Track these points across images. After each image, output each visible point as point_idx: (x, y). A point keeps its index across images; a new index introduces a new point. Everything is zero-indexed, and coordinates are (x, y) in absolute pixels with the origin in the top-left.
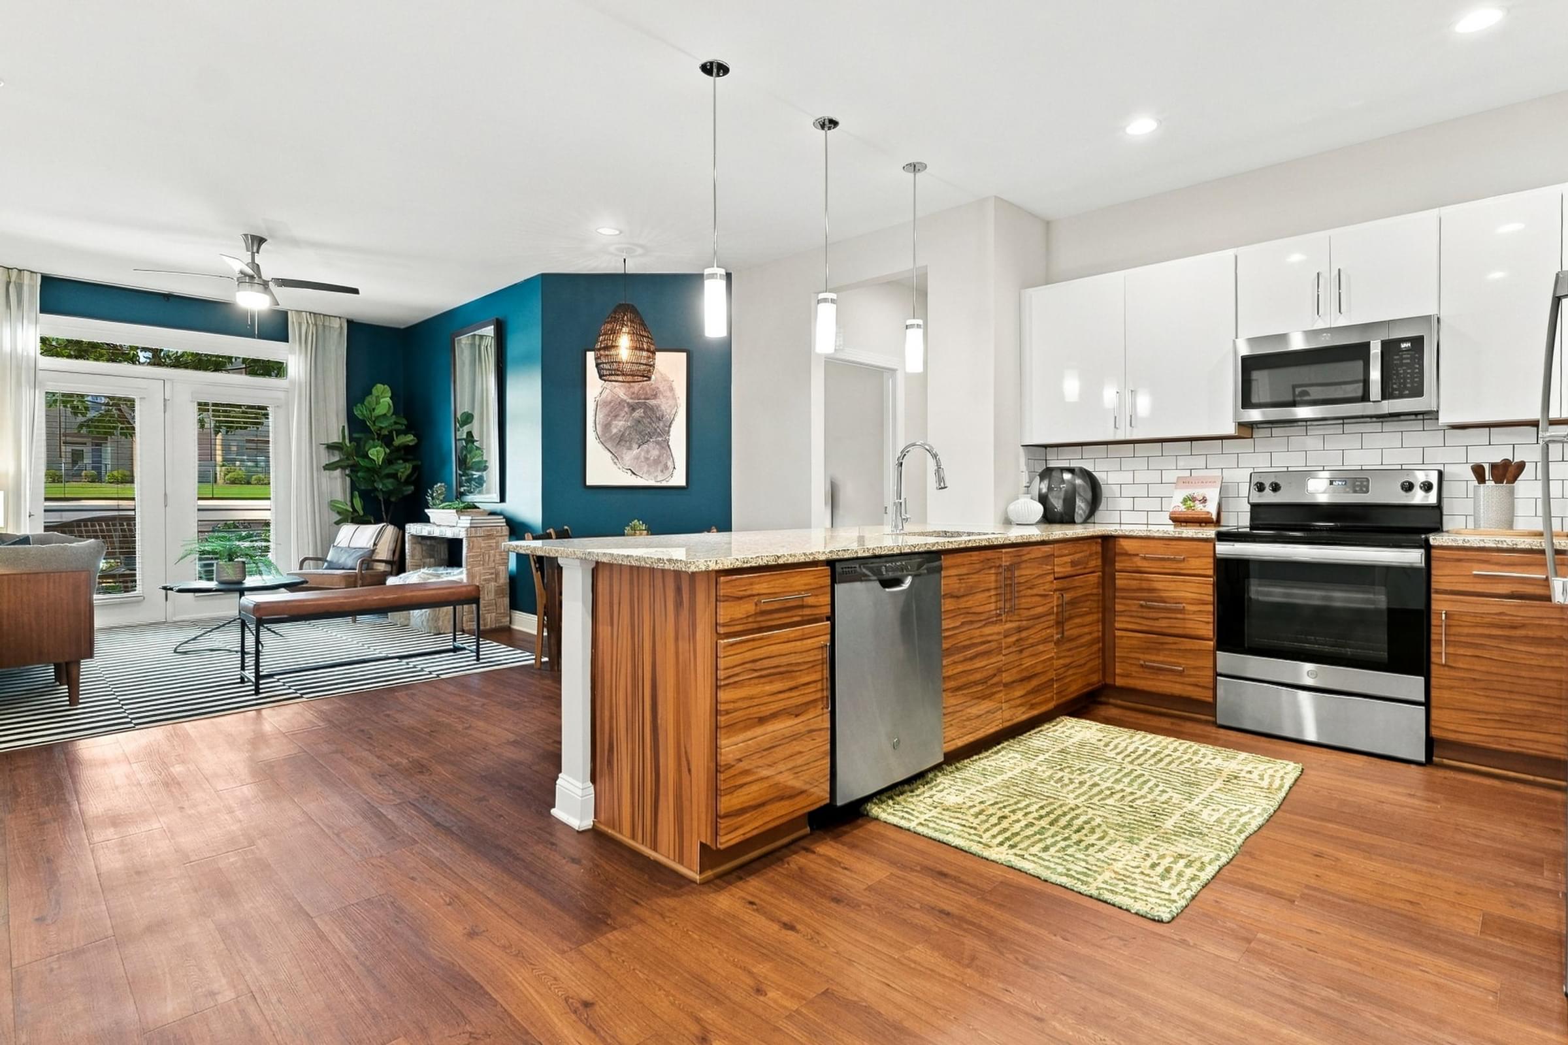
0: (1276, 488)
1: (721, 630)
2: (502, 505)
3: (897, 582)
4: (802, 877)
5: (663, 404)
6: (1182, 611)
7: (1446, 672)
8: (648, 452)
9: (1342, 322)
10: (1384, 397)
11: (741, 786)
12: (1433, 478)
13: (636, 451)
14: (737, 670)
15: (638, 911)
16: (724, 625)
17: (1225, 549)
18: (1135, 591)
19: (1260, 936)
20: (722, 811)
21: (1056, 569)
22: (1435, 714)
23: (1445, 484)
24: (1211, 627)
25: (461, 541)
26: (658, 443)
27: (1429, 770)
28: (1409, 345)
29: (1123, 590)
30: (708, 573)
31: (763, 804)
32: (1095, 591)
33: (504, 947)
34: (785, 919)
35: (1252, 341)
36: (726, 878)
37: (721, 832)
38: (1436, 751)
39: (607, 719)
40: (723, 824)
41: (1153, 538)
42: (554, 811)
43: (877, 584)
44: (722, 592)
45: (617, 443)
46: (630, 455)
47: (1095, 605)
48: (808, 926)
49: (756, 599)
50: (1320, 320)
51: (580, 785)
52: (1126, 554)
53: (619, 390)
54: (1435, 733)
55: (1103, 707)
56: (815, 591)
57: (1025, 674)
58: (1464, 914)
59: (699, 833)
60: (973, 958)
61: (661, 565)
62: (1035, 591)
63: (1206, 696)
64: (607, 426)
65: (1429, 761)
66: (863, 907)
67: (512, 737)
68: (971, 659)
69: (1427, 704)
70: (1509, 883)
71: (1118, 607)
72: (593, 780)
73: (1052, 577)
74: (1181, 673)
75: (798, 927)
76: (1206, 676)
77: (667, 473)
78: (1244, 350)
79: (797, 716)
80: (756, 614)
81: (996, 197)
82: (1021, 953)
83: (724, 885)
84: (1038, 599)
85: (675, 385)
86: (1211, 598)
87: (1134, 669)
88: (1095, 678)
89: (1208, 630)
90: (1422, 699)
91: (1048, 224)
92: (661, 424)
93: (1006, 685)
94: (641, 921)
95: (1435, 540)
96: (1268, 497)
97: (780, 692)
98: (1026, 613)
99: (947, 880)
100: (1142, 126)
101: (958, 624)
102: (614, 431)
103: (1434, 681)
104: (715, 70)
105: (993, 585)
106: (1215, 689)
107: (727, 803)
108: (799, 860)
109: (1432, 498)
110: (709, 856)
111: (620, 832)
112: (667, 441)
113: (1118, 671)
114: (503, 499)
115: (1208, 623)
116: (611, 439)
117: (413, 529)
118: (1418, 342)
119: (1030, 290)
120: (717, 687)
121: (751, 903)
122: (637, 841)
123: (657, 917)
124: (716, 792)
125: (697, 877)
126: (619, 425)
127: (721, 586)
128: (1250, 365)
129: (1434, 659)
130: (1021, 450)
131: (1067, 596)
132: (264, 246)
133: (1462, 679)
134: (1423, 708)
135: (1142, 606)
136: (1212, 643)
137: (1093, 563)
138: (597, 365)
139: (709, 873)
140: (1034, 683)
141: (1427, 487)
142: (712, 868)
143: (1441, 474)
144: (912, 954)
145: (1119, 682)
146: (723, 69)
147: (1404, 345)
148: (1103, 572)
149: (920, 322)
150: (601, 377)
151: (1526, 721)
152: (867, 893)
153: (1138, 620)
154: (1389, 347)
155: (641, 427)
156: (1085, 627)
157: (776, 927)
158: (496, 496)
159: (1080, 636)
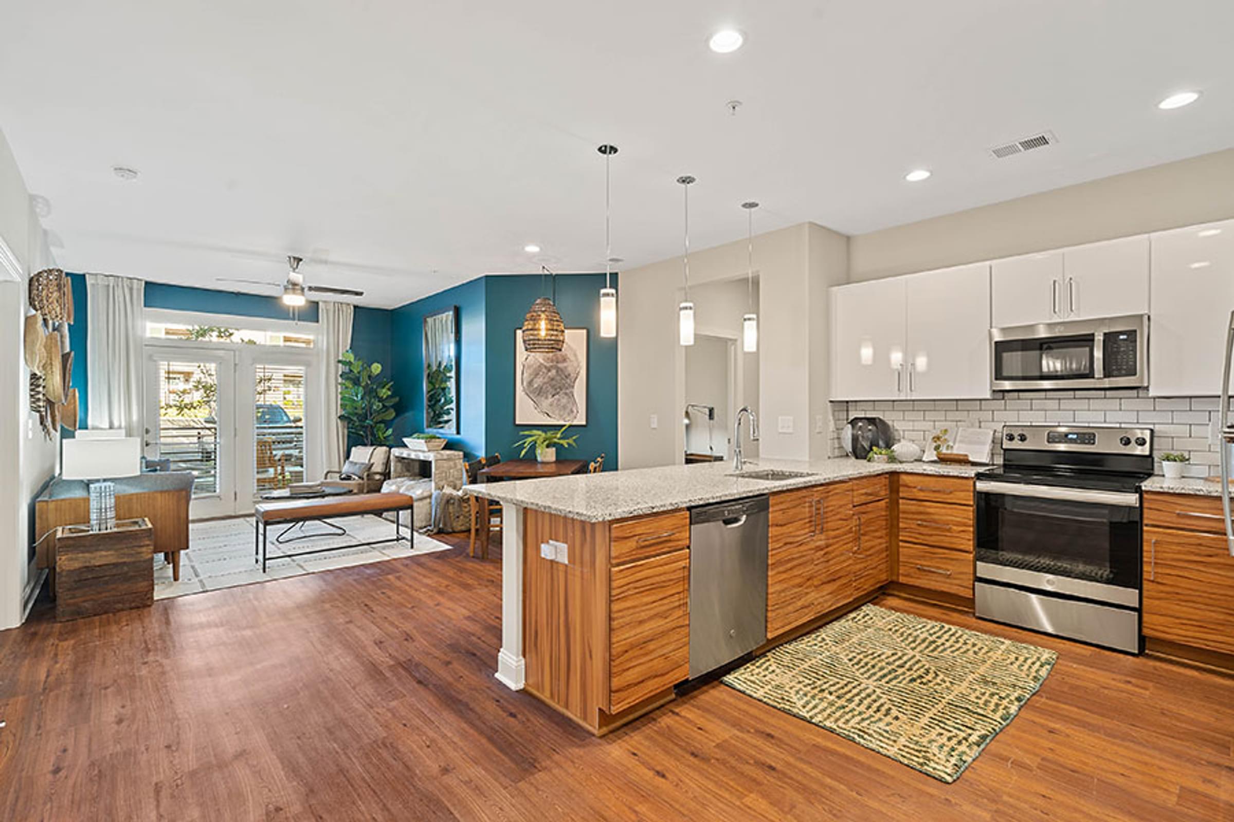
0: (1023, 438)
1: (614, 562)
2: (458, 437)
3: (736, 520)
4: (670, 735)
5: (570, 367)
6: (949, 530)
7: (1154, 586)
8: (559, 400)
9: (1073, 318)
10: (1105, 376)
11: (628, 669)
12: (1147, 435)
13: (550, 400)
14: (625, 588)
15: (556, 757)
16: (616, 558)
17: (982, 486)
18: (913, 513)
19: (1005, 798)
20: (613, 689)
21: (855, 500)
22: (1146, 617)
23: (1155, 439)
24: (971, 543)
25: (430, 462)
26: (566, 394)
27: (1141, 660)
28: (1125, 337)
29: (904, 512)
30: (604, 522)
31: (642, 681)
32: (884, 513)
33: (466, 783)
34: (658, 768)
35: (1004, 330)
36: (616, 734)
37: (613, 702)
38: (1147, 645)
39: (533, 613)
40: (615, 696)
41: (928, 475)
42: (497, 675)
43: (721, 523)
44: (614, 535)
45: (537, 393)
46: (546, 403)
47: (884, 523)
48: (676, 775)
49: (637, 538)
50: (1056, 316)
51: (515, 658)
52: (906, 486)
53: (538, 357)
54: (1146, 631)
55: (889, 598)
56: (679, 528)
57: (832, 577)
58: (1165, 787)
59: (597, 702)
60: (793, 807)
61: (571, 516)
62: (838, 517)
63: (968, 594)
64: (530, 383)
65: (1141, 653)
66: (713, 761)
67: (467, 613)
68: (791, 569)
69: (1139, 610)
70: (1203, 762)
71: (901, 525)
72: (524, 656)
73: (851, 506)
74: (949, 576)
75: (667, 775)
76: (968, 580)
77: (572, 416)
78: (998, 337)
79: (666, 618)
80: (637, 548)
81: (811, 223)
82: (826, 804)
83: (615, 738)
84: (840, 522)
85: (578, 353)
86: (971, 522)
87: (912, 571)
88: (884, 577)
89: (970, 545)
90: (1137, 606)
91: (848, 238)
92: (568, 381)
93: (816, 587)
94: (558, 765)
95: (1146, 485)
96: (1016, 444)
97: (654, 602)
98: (833, 533)
99: (773, 741)
100: (918, 175)
101: (781, 544)
102: (536, 386)
103: (1145, 593)
104: (608, 150)
105: (808, 515)
106: (974, 589)
107: (616, 682)
108: (666, 720)
109: (1145, 450)
110: (605, 718)
111: (542, 694)
112: (572, 393)
113: (901, 572)
114: (458, 433)
115: (969, 540)
116: (533, 392)
117: (396, 452)
118: (1132, 334)
119: (835, 289)
120: (611, 601)
121: (635, 754)
122: (554, 701)
123: (569, 763)
124: (610, 675)
125: (596, 732)
126: (538, 382)
127: (613, 531)
128: (1001, 348)
129: (1145, 576)
130: (829, 404)
131: (864, 518)
132: (301, 263)
133: (1168, 593)
134: (1136, 614)
135: (919, 525)
136: (971, 556)
137: (883, 493)
138: (524, 341)
139: (605, 730)
140: (838, 583)
141: (1141, 442)
142: (606, 725)
143: (1152, 431)
144: (747, 800)
145: (902, 580)
146: (614, 150)
147: (1122, 337)
148: (891, 499)
149: (754, 316)
150: (526, 350)
151: (1221, 628)
152: (716, 750)
153: (918, 536)
154: (1109, 338)
155: (554, 382)
156: (876, 541)
157: (651, 774)
158: (454, 430)
159: (872, 547)
